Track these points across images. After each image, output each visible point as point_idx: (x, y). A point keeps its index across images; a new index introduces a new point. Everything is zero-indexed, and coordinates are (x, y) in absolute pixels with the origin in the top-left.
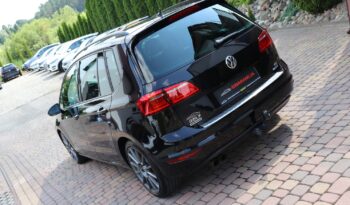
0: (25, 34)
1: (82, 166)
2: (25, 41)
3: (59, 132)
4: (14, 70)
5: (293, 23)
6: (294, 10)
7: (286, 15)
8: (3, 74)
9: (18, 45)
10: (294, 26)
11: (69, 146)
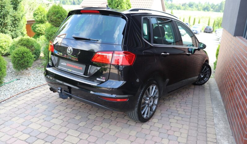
4: (211, 29)
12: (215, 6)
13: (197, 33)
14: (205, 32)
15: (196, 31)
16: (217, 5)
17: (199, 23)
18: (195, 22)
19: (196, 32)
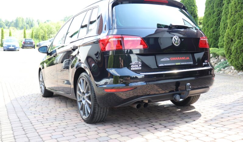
0: (49, 26)
1: (44, 98)
2: (47, 30)
3: (40, 69)
4: (32, 43)
5: (221, 72)
6: (225, 65)
7: (218, 67)
8: (24, 43)
9: (41, 31)
10: (221, 74)
11: (42, 82)
12: (10, 23)
13: (15, 48)
14: (23, 47)
15: (13, 46)
16: (12, 22)
17: (10, 36)
18: (4, 35)
19: (13, 48)
